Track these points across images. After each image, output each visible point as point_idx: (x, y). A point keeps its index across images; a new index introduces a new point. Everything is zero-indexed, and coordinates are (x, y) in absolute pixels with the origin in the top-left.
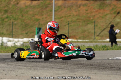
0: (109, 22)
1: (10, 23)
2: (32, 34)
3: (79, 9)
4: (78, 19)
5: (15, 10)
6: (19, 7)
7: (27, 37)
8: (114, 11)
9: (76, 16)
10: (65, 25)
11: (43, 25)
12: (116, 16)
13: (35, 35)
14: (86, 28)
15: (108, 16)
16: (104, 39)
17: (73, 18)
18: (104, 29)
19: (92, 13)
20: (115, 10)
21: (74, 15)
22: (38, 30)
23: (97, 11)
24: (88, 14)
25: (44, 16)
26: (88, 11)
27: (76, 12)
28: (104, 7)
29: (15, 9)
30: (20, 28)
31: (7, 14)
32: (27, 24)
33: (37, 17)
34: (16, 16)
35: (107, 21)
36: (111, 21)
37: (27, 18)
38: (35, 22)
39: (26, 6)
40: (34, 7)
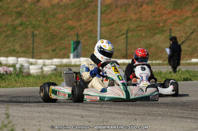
0: (191, 31)
1: (26, 33)
2: (64, 51)
3: (141, 9)
4: (139, 26)
5: (34, 12)
6: (41, 7)
10: (118, 37)
11: (81, 37)
14: (152, 42)
15: (189, 21)
17: (131, 25)
19: (162, 15)
21: (131, 20)
22: (75, 45)
23: (170, 13)
24: (155, 17)
25: (83, 22)
26: (156, 13)
27: (135, 14)
28: (182, 6)
29: (34, 10)
30: (43, 42)
31: (20, 19)
32: (54, 35)
33: (70, 23)
34: (36, 22)
35: (187, 28)
36: (194, 29)
37: (54, 25)
38: (68, 32)
39: (52, 5)
40: (66, 6)
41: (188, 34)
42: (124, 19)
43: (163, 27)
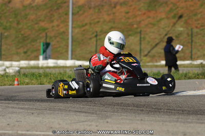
0: (165, 33)
2: (35, 54)
3: (114, 10)
4: (112, 28)
5: (5, 13)
6: (12, 8)
7: (26, 59)
8: (172, 14)
9: (109, 22)
10: (91, 39)
11: (54, 38)
12: (177, 21)
13: (40, 55)
15: (163, 23)
16: (157, 62)
17: (104, 27)
18: (157, 45)
19: (136, 16)
20: (175, 12)
21: (105, 21)
22: (45, 46)
23: (144, 14)
24: (129, 18)
25: (55, 23)
26: (130, 14)
27: (109, 15)
28: (157, 7)
29: (5, 11)
30: (14, 43)
32: (26, 37)
33: (42, 24)
34: (7, 23)
35: (162, 30)
36: (168, 31)
37: (25, 27)
38: (40, 34)
39: (23, 6)
40: (38, 8)
41: (162, 36)
42: (96, 20)
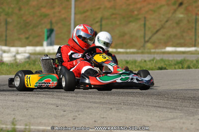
4: (113, 14)
8: (173, 1)
9: (110, 8)
11: (55, 24)
12: (177, 8)
13: (44, 41)
14: (126, 30)
15: (163, 9)
17: (105, 13)
19: (136, 3)
21: (105, 7)
22: (49, 32)
23: (145, 1)
24: (129, 5)
25: (57, 10)
27: (110, 1)
30: (16, 29)
32: (28, 23)
33: (43, 10)
34: (9, 9)
35: (162, 17)
36: (169, 18)
37: (27, 13)
38: (42, 20)
41: (163, 23)
43: (138, 15)
